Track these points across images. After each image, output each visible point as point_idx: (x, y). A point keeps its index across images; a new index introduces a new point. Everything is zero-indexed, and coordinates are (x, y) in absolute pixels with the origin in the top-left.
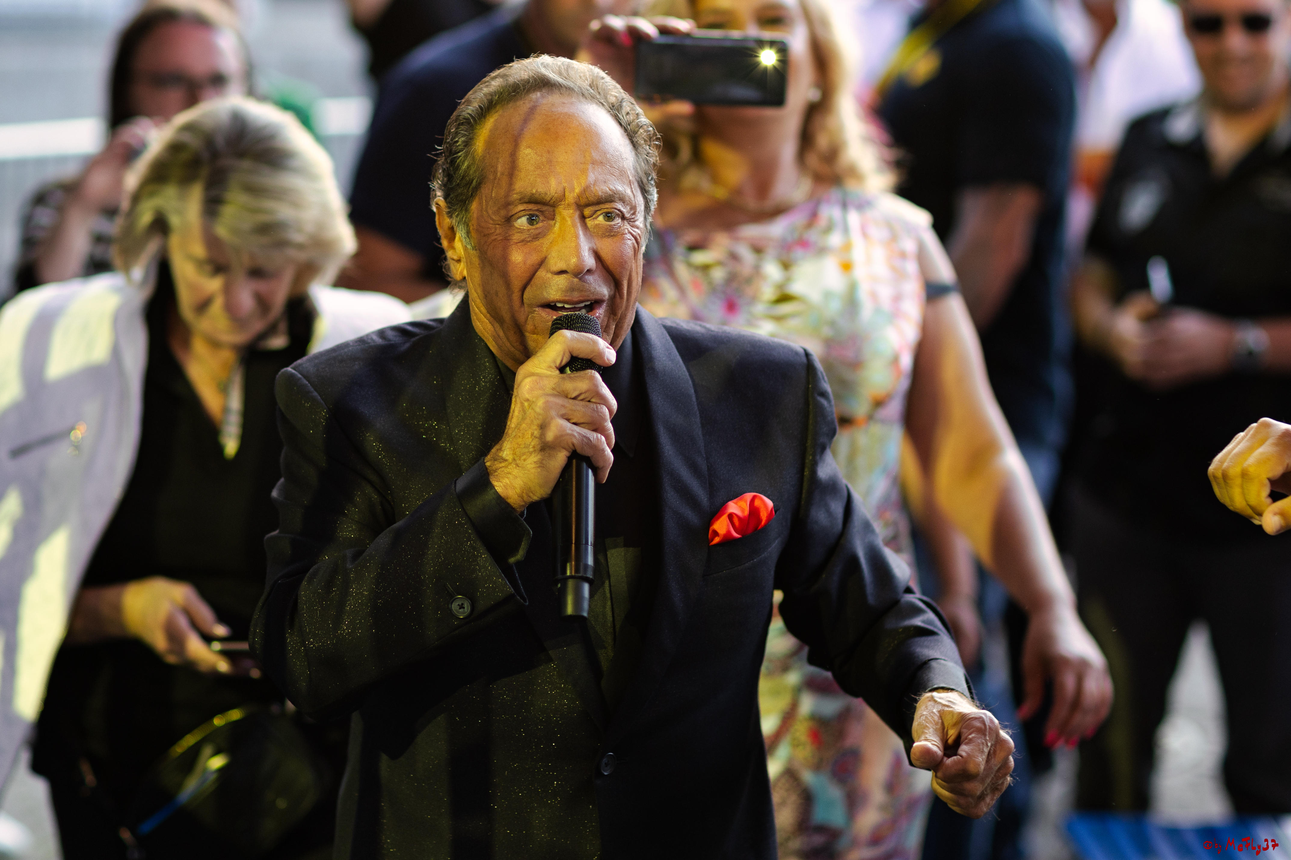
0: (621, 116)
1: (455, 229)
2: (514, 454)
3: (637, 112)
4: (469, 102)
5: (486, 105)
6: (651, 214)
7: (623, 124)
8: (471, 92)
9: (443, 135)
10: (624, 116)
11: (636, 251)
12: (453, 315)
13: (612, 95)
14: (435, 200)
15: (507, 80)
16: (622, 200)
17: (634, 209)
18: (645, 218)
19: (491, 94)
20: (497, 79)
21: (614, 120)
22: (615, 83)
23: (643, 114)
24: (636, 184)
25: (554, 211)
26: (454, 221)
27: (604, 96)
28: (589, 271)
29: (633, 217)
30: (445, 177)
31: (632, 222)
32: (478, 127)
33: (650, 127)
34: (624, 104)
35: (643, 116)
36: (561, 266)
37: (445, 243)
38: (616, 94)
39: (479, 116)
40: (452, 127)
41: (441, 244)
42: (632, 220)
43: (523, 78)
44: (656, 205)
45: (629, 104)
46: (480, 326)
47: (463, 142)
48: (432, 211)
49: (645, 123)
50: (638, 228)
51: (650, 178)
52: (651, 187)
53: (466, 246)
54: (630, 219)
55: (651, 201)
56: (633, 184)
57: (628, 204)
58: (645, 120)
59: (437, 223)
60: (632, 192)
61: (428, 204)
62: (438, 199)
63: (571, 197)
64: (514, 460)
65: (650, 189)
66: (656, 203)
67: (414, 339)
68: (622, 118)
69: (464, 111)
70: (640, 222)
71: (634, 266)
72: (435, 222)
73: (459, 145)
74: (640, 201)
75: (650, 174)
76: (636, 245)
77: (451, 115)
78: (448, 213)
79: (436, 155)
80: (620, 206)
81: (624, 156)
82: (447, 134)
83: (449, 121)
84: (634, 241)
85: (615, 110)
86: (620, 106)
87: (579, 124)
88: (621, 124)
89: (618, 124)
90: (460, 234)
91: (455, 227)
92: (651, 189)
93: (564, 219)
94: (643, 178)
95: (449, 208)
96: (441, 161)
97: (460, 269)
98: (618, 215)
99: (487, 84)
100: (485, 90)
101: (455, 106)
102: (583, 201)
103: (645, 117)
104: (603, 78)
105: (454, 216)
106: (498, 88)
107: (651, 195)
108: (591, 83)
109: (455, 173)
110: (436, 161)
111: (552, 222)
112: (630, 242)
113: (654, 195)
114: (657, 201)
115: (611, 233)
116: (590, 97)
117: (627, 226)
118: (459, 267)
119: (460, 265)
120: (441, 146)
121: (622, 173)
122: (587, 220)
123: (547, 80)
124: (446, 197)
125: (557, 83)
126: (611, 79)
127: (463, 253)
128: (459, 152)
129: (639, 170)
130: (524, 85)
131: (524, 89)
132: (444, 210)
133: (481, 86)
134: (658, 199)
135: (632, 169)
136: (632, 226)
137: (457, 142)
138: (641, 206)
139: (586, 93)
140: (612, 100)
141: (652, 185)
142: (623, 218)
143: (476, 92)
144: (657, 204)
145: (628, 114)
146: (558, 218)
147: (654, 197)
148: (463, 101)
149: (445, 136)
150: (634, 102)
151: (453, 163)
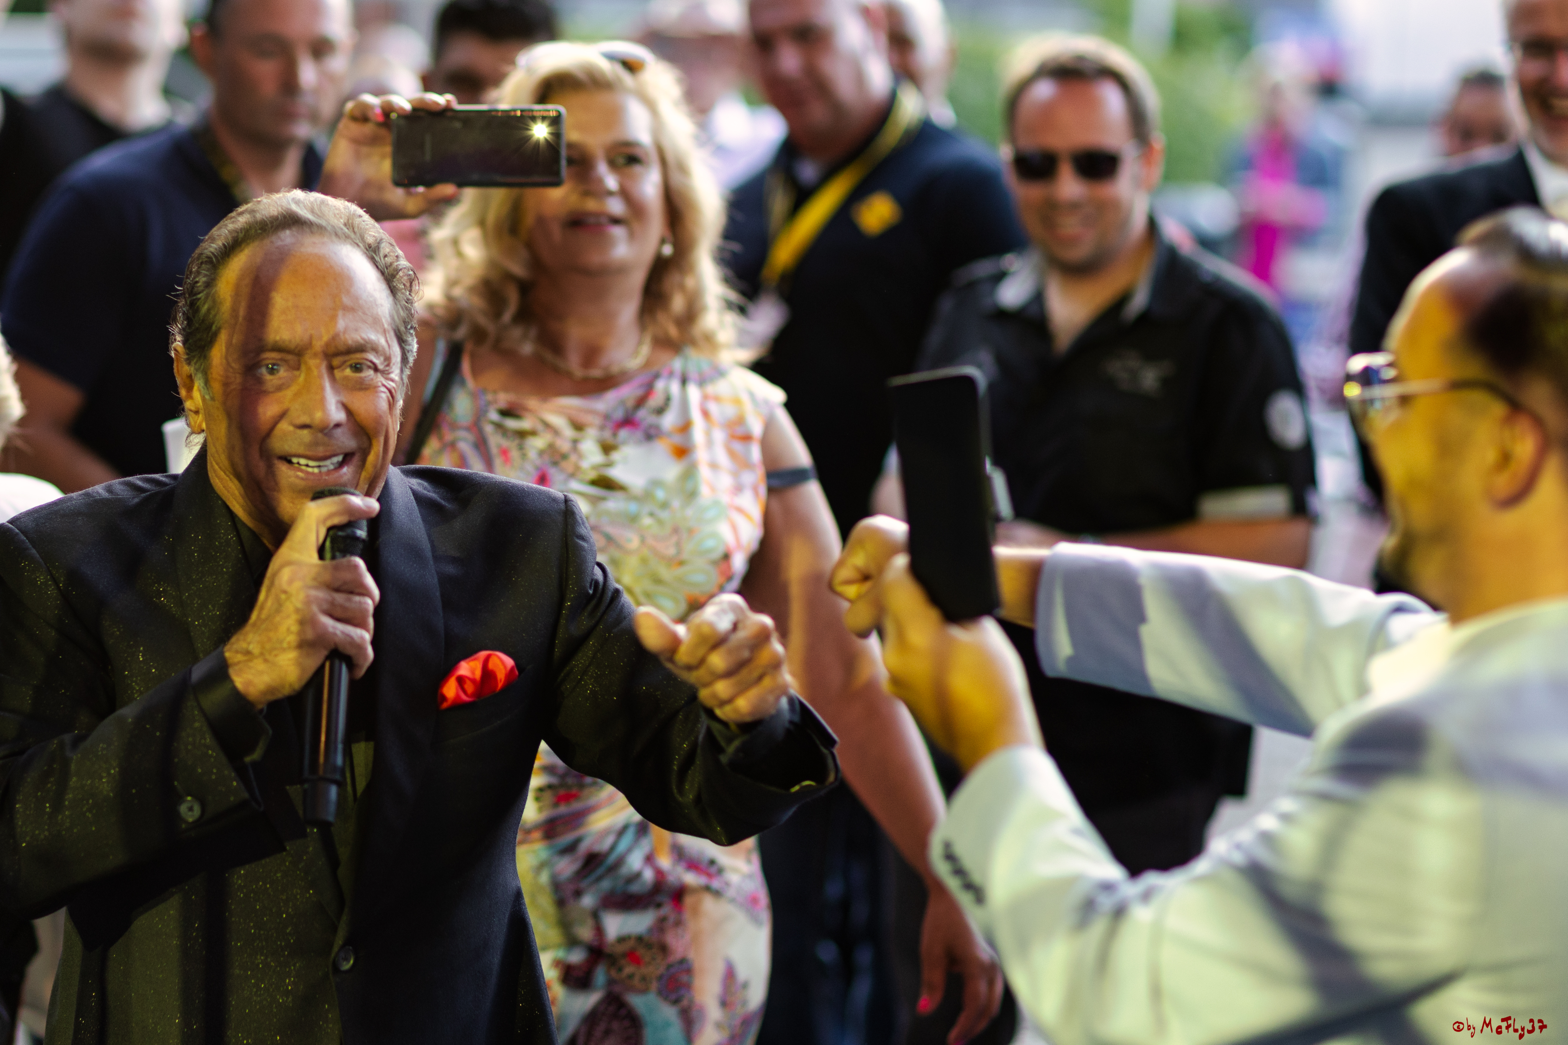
0: (377, 259)
1: (193, 377)
2: (263, 648)
3: (396, 254)
4: (213, 240)
5: (231, 242)
6: (410, 366)
7: (380, 267)
8: (215, 229)
9: (183, 275)
10: (382, 259)
11: (391, 405)
12: (188, 470)
13: (370, 235)
14: (173, 345)
15: (254, 216)
16: (375, 349)
17: (388, 359)
18: (402, 371)
19: (236, 231)
20: (244, 215)
21: (370, 262)
22: (373, 222)
23: (404, 256)
24: (392, 334)
25: (299, 361)
26: (192, 369)
27: (361, 235)
28: (337, 425)
29: (387, 368)
30: (186, 320)
31: (386, 374)
32: (221, 267)
33: (410, 270)
34: (383, 245)
35: (403, 258)
36: (304, 419)
37: (183, 393)
38: (374, 234)
39: (222, 255)
40: (193, 266)
41: (178, 393)
42: (386, 372)
43: (272, 214)
44: (416, 357)
45: (388, 244)
46: (219, 483)
47: (204, 282)
48: (171, 357)
49: (405, 266)
50: (392, 380)
51: (409, 327)
52: (409, 336)
53: (204, 396)
54: (384, 371)
55: (410, 352)
56: (389, 333)
57: (381, 355)
58: (405, 263)
59: (175, 371)
60: (387, 341)
61: (167, 349)
62: (178, 343)
63: (318, 345)
64: (262, 654)
65: (408, 339)
66: (415, 354)
67: (143, 495)
68: (379, 260)
69: (207, 249)
70: (395, 375)
71: (390, 421)
72: (173, 369)
73: (200, 286)
74: (396, 350)
75: (408, 322)
76: (391, 398)
77: (192, 253)
78: (187, 359)
79: (176, 296)
80: (372, 357)
81: (379, 302)
82: (188, 273)
83: (190, 260)
84: (389, 394)
85: (372, 252)
86: (377, 248)
87: (330, 266)
88: (377, 267)
89: (375, 267)
90: (198, 384)
91: (193, 375)
92: (410, 339)
93: (309, 369)
94: (399, 325)
95: (188, 354)
96: (182, 302)
97: (198, 421)
98: (369, 367)
99: (233, 220)
100: (231, 226)
101: (198, 242)
102: (332, 350)
103: (405, 260)
104: (360, 216)
105: (193, 363)
106: (245, 225)
107: (410, 345)
108: (346, 221)
109: (194, 317)
110: (177, 302)
111: (297, 373)
112: (384, 396)
113: (413, 345)
114: (416, 352)
115: (363, 387)
116: (344, 237)
117: (380, 379)
118: (198, 419)
119: (198, 417)
120: (181, 287)
121: (376, 321)
122: (336, 371)
123: (298, 217)
124: (185, 342)
125: (308, 222)
126: (370, 217)
127: (201, 404)
128: (199, 293)
129: (396, 318)
130: (272, 223)
131: (272, 227)
132: (183, 357)
133: (226, 222)
134: (418, 350)
135: (387, 316)
136: (387, 379)
137: (197, 282)
138: (397, 357)
139: (340, 233)
140: (370, 240)
141: (412, 334)
142: (376, 369)
143: (221, 228)
144: (417, 355)
145: (385, 256)
146: (303, 367)
147: (413, 348)
148: (207, 237)
149: (186, 275)
150: (394, 244)
151: (193, 306)
